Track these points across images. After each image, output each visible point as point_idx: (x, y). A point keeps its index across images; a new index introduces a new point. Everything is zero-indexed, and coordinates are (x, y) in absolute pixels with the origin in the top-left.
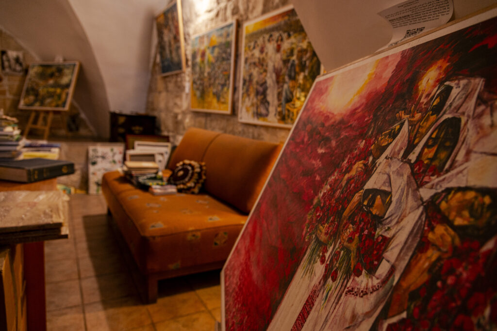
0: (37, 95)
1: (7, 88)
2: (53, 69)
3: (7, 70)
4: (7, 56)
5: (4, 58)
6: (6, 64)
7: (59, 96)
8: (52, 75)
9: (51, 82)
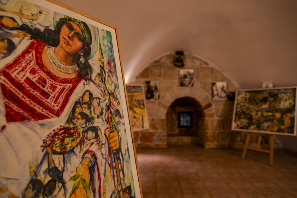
0: (250, 118)
1: (214, 111)
2: (265, 95)
3: (216, 98)
4: (216, 87)
5: (214, 88)
6: (215, 93)
7: (281, 121)
8: (265, 100)
9: (265, 106)
